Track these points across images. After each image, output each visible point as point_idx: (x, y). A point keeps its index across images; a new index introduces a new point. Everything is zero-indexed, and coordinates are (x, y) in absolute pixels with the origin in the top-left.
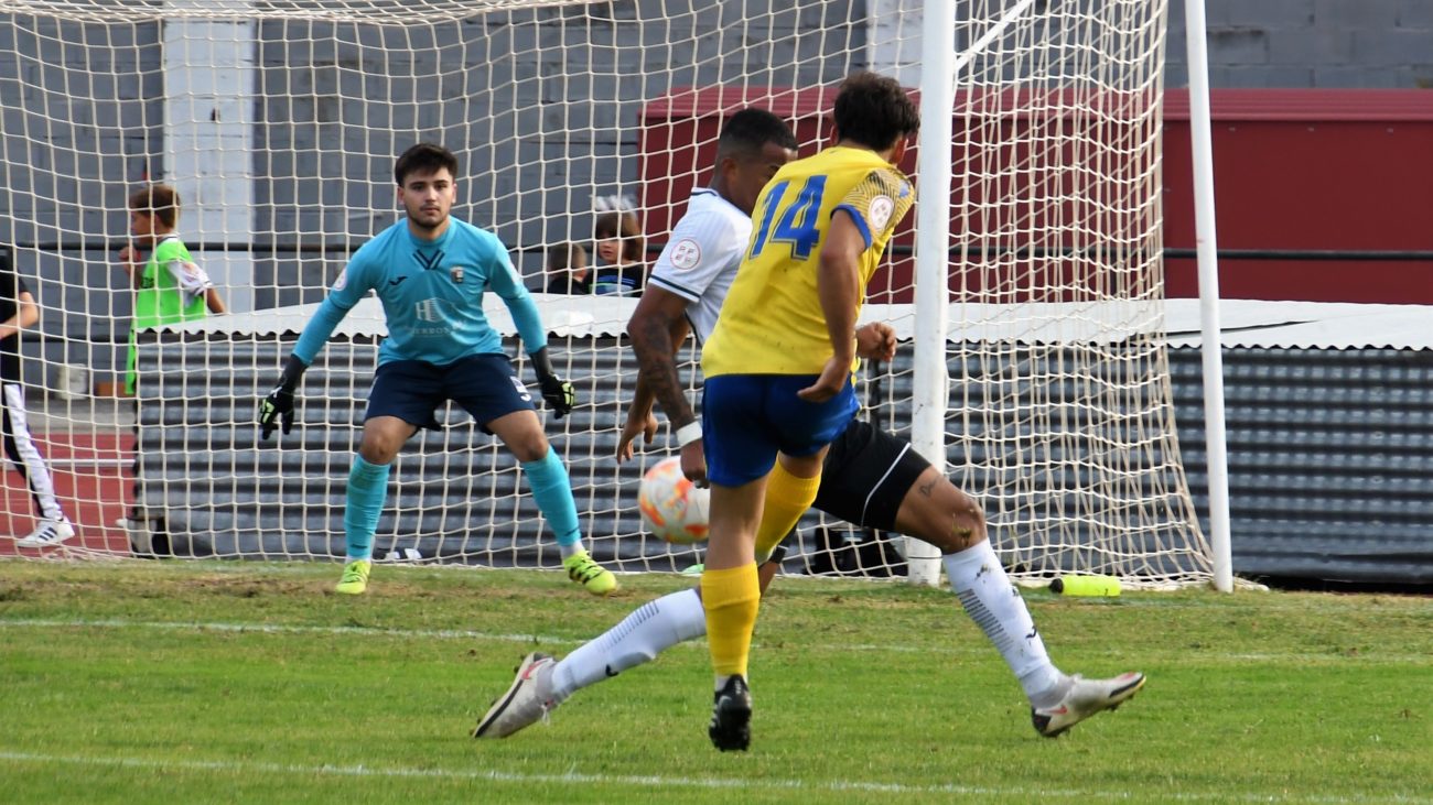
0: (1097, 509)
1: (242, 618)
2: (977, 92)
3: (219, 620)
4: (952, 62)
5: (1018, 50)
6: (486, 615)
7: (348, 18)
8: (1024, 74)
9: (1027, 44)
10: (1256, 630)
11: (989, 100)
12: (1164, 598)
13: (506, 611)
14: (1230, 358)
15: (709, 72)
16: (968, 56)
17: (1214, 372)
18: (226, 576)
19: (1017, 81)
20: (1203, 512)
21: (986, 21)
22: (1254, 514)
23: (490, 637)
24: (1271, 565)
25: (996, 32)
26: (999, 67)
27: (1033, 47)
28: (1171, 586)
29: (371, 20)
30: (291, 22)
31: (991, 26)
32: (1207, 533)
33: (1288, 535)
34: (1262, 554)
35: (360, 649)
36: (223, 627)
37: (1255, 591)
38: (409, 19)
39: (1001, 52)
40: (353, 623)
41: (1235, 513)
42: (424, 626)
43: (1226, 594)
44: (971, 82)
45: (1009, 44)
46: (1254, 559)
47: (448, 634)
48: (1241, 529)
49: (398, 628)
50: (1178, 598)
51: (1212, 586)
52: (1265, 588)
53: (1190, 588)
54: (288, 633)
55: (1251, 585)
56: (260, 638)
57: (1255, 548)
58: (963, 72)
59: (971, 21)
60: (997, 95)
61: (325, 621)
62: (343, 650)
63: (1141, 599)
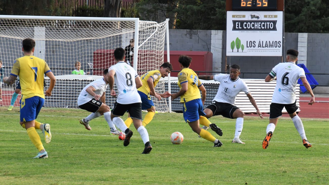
0: (155, 103)
1: (49, 115)
2: (141, 51)
3: (46, 115)
4: (138, 47)
5: (146, 46)
6: (80, 115)
7: (62, 40)
8: (147, 49)
9: (147, 45)
10: (175, 118)
11: (142, 52)
12: (163, 114)
13: (82, 114)
14: (171, 84)
15: (107, 48)
16: (140, 46)
17: (169, 86)
18: (46, 109)
19: (146, 49)
20: (168, 103)
21: (142, 42)
22: (174, 103)
23: (81, 117)
24: (176, 110)
25: (143, 43)
26: (144, 48)
27: (148, 45)
28: (164, 112)
29: (65, 41)
30: (55, 41)
31: (143, 42)
32: (168, 106)
33: (178, 106)
34: (175, 108)
35: (65, 119)
36: (47, 116)
37: (174, 113)
38: (70, 41)
39: (144, 46)
40: (63, 116)
41: (172, 103)
42: (72, 116)
43: (171, 113)
44: (140, 49)
45: (145, 45)
46: (174, 109)
47: (75, 117)
48: (172, 105)
49: (69, 116)
50: (165, 114)
51: (169, 112)
52: (175, 112)
53: (166, 112)
54: (55, 117)
55: (174, 112)
56: (52, 117)
57: (174, 108)
58: (139, 48)
59: (140, 42)
60: (143, 51)
61: (60, 115)
62: (63, 119)
63: (160, 114)
